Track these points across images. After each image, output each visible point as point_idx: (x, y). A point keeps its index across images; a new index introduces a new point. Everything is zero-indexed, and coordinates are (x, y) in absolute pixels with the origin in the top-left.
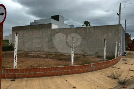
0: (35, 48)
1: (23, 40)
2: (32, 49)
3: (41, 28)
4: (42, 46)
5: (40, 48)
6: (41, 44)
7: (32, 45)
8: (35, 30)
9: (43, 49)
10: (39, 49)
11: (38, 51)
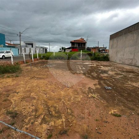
0: (126, 59)
1: (116, 49)
2: (123, 61)
3: (136, 30)
4: (134, 57)
5: (132, 59)
6: (134, 53)
7: (124, 55)
8: (129, 34)
9: (135, 61)
10: (131, 61)
11: (129, 64)
